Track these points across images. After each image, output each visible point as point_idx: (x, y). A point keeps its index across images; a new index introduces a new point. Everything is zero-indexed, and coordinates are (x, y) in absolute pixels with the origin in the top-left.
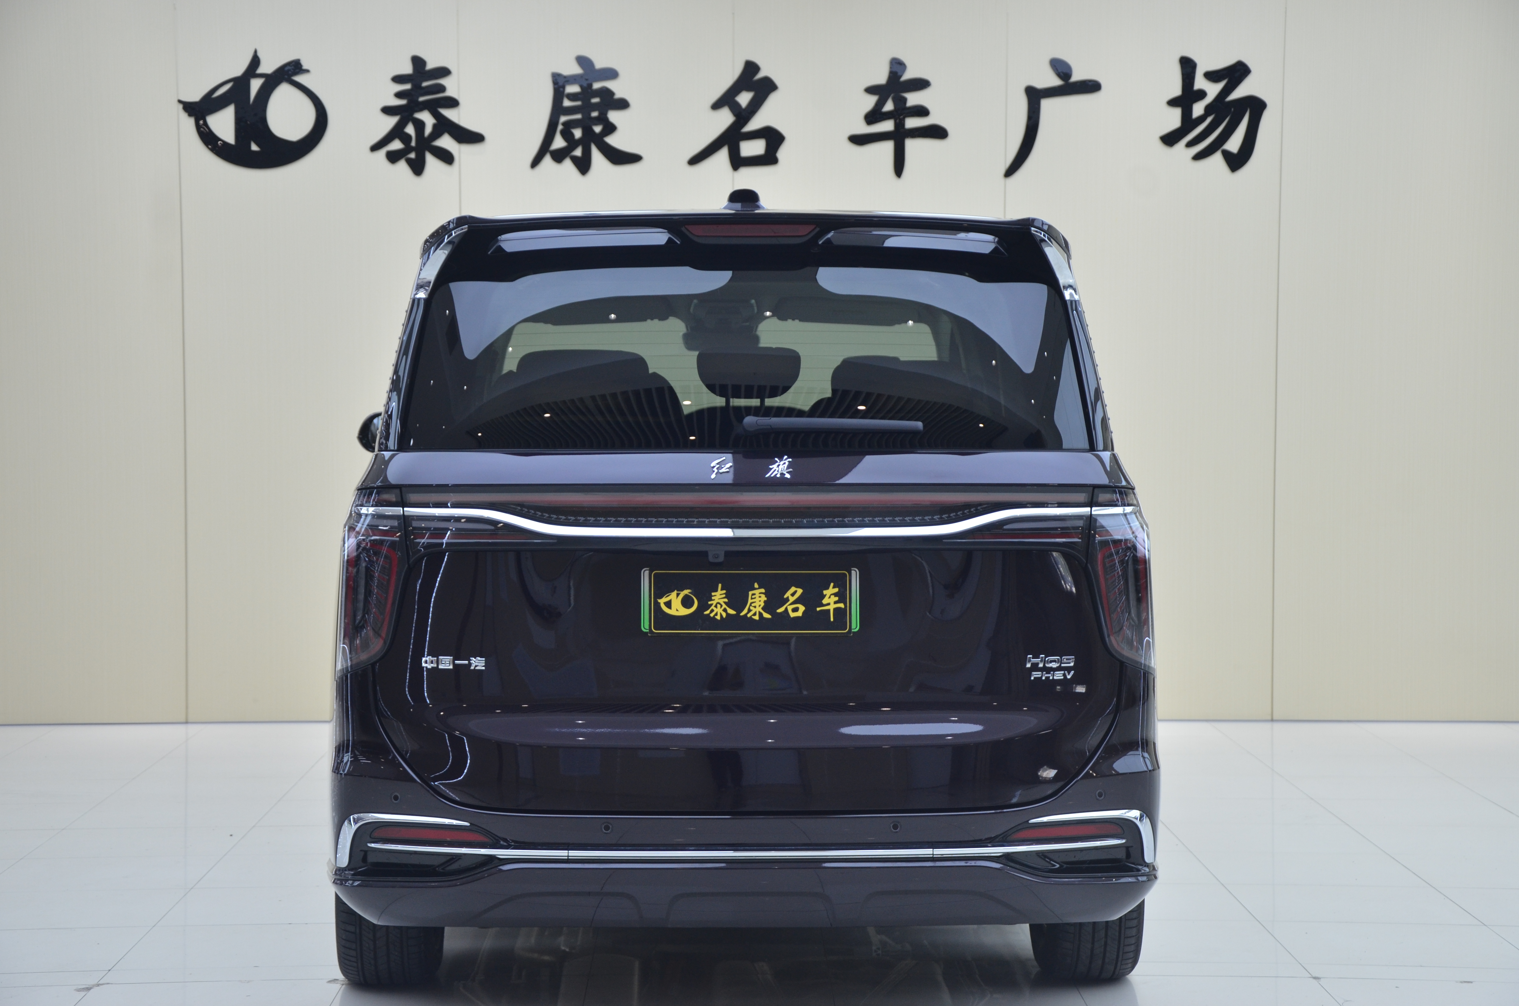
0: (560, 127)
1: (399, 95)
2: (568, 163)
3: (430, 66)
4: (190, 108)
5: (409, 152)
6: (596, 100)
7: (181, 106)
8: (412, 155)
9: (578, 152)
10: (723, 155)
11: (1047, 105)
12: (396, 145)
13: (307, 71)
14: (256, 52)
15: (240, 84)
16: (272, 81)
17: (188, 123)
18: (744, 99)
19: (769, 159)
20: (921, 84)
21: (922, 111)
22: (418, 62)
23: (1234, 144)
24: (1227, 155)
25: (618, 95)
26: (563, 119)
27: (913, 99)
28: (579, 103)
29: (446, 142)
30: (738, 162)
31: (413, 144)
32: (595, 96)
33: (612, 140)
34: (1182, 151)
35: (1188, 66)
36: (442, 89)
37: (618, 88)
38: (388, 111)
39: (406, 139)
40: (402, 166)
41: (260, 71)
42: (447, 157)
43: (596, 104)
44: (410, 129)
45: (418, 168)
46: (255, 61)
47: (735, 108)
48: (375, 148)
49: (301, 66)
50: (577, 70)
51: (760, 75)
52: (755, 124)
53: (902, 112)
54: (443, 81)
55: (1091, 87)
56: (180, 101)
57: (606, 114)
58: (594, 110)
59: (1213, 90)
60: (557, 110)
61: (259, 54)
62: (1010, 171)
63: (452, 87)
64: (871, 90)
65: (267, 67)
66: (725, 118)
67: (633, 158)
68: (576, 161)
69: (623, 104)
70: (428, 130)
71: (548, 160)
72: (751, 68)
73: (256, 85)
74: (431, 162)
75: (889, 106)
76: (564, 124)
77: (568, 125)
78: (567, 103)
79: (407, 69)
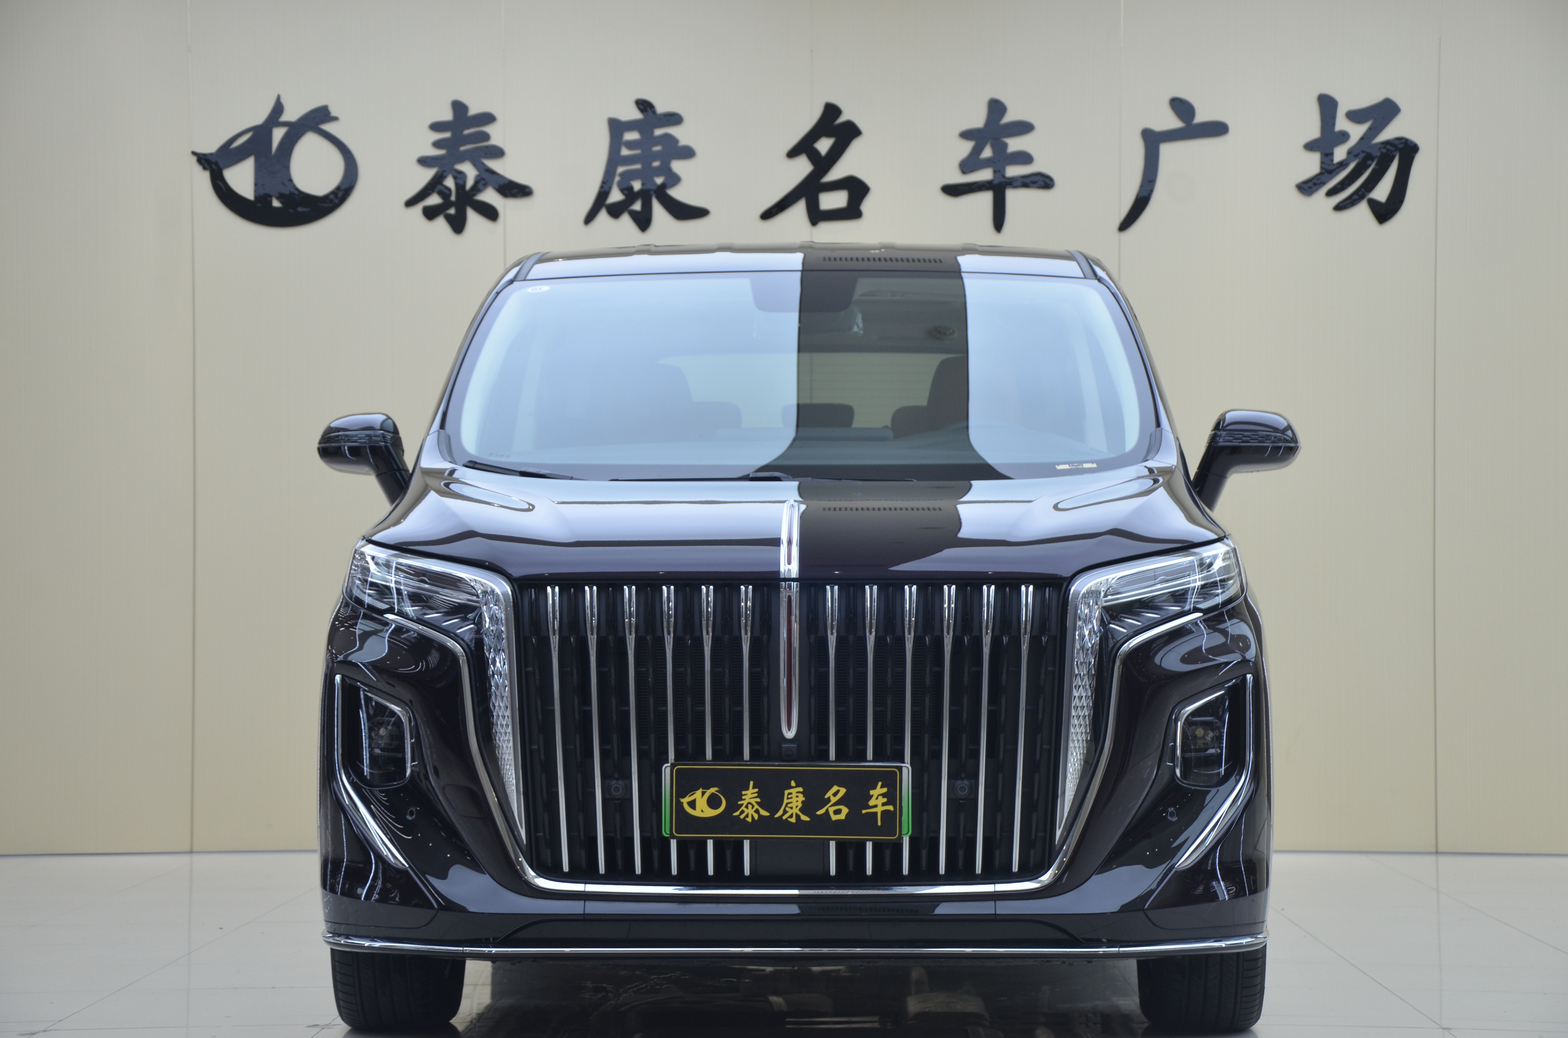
0: (617, 179)
1: (437, 144)
2: (626, 219)
3: (473, 111)
4: (203, 160)
5: (448, 208)
6: (657, 148)
7: (195, 159)
8: (452, 211)
9: (637, 206)
10: (800, 209)
11: (1167, 150)
12: (434, 200)
13: (336, 119)
14: (279, 98)
15: (261, 133)
16: (296, 131)
17: (204, 178)
18: (824, 145)
19: (852, 212)
20: (1024, 128)
21: (1025, 158)
22: (459, 107)
23: (1382, 192)
24: (1373, 204)
25: (683, 141)
26: (620, 169)
27: (1014, 144)
28: (637, 152)
29: (489, 196)
30: (816, 216)
31: (453, 198)
32: (656, 145)
33: (675, 193)
34: (1321, 202)
35: (1327, 105)
36: (486, 137)
37: (681, 134)
38: (424, 161)
39: (445, 193)
40: (440, 223)
41: (285, 118)
42: (490, 213)
43: (658, 152)
44: (450, 182)
45: (458, 225)
46: (278, 108)
47: (814, 156)
48: (410, 203)
49: (329, 113)
50: (635, 114)
51: (842, 119)
52: (836, 173)
53: (1003, 158)
54: (488, 129)
55: (1217, 129)
56: (194, 153)
57: (669, 163)
58: (655, 160)
59: (1356, 132)
60: (614, 160)
61: (284, 101)
62: (1126, 224)
63: (496, 135)
64: (966, 135)
65: (291, 114)
66: (803, 167)
67: (699, 213)
68: (635, 216)
69: (688, 153)
70: (470, 183)
71: (603, 215)
72: (831, 111)
73: (278, 134)
74: (473, 217)
75: (987, 153)
76: (622, 175)
77: (628, 176)
78: (625, 152)
79: (447, 115)
